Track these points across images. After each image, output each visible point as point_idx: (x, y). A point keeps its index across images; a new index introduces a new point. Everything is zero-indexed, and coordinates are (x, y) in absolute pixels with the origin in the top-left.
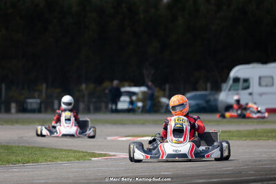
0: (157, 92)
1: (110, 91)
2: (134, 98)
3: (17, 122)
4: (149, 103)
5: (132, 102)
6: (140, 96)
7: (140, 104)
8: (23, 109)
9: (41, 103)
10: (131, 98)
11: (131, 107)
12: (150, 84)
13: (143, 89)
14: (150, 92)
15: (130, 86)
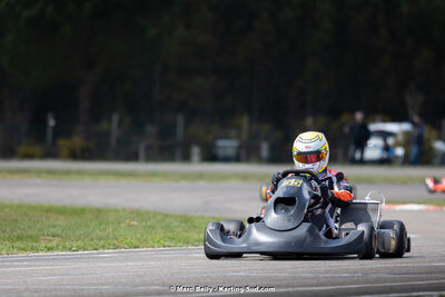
0: (427, 132)
1: (352, 129)
2: (391, 141)
3: (200, 176)
4: (414, 150)
5: (387, 148)
6: (400, 138)
7: (400, 152)
8: (211, 156)
9: (239, 148)
10: (385, 140)
11: (385, 155)
12: (416, 119)
13: (406, 127)
14: (417, 132)
15: (385, 121)
